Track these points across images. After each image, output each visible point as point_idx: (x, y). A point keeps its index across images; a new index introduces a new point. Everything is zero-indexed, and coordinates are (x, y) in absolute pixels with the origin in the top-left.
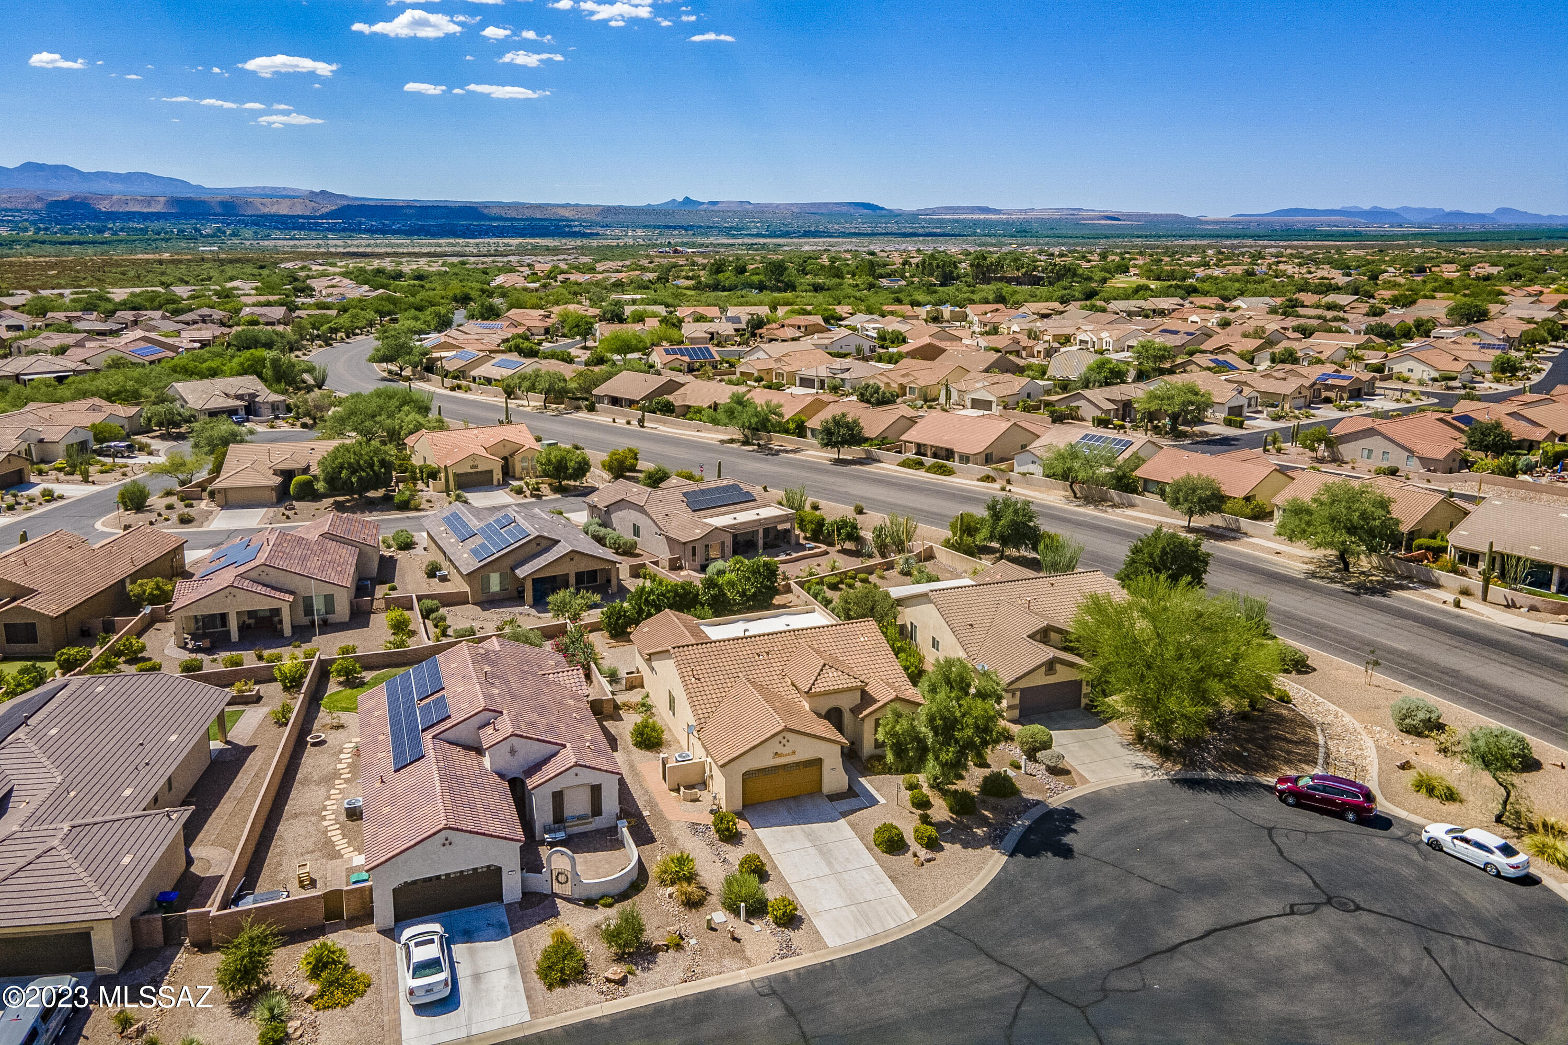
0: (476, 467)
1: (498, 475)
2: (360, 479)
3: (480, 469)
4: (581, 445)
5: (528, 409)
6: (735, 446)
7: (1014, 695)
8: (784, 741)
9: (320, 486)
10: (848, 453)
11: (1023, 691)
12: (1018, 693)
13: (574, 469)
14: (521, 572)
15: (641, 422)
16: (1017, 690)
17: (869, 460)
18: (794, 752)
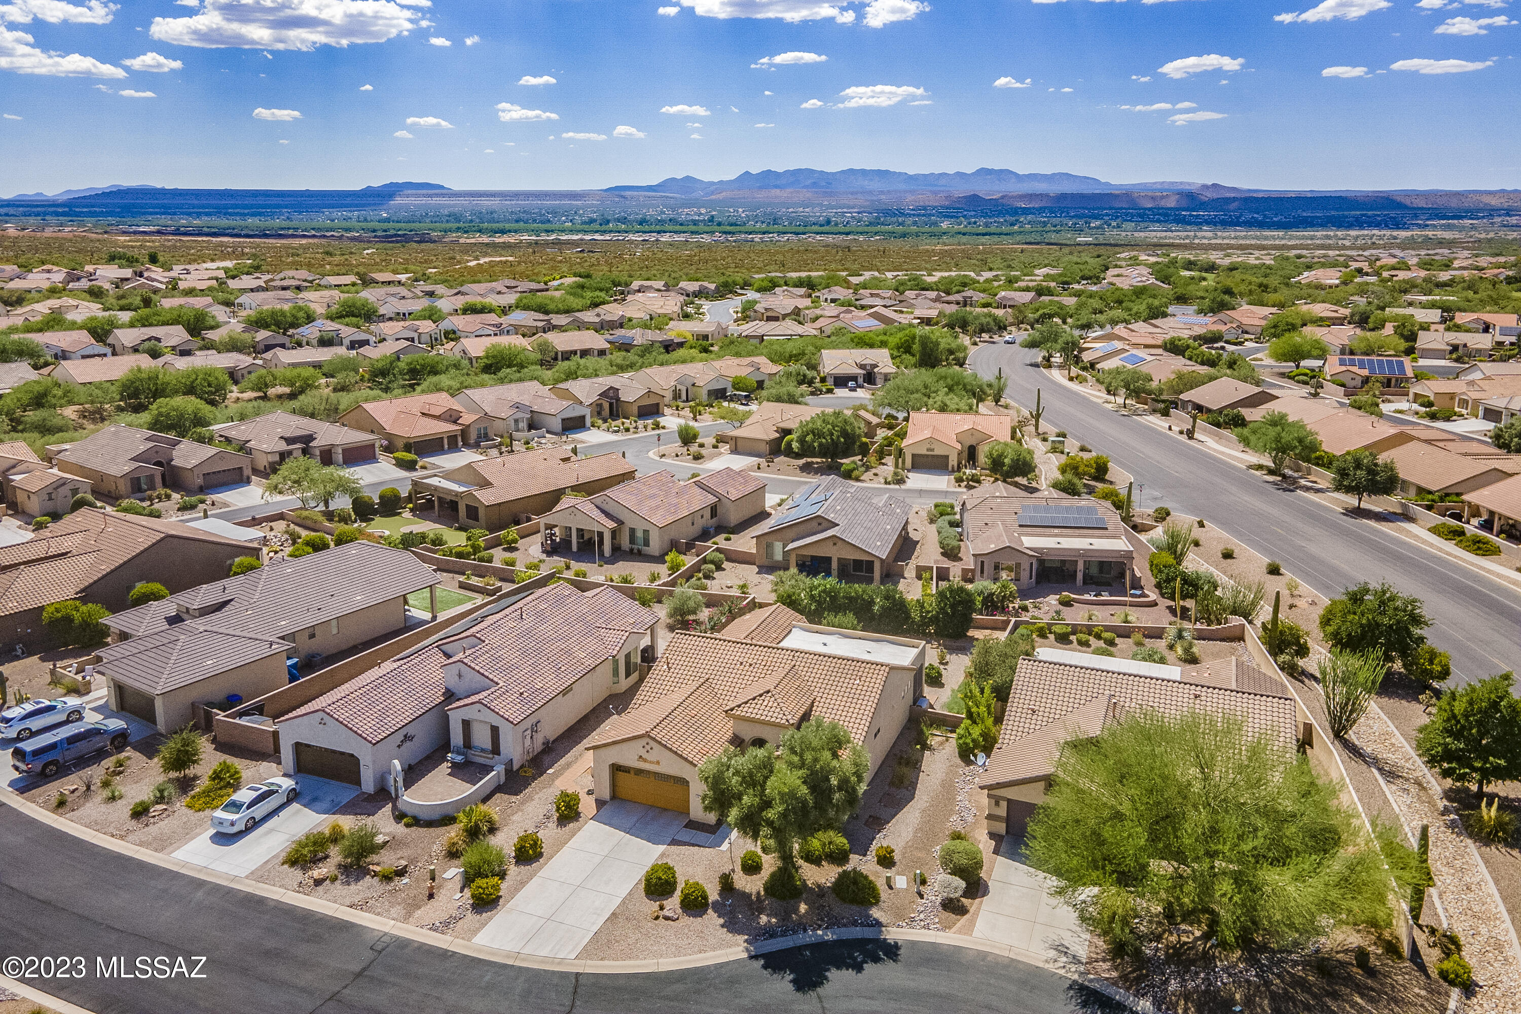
0: (933, 450)
1: (953, 461)
2: (821, 445)
3: (936, 452)
4: (1090, 447)
5: (1109, 406)
6: (1258, 473)
7: (997, 804)
8: (648, 747)
9: (795, 445)
10: (1370, 503)
11: (1009, 801)
12: (1004, 804)
13: (1010, 467)
14: (791, 546)
15: (1190, 434)
16: (1004, 799)
17: (1407, 517)
18: (658, 763)
